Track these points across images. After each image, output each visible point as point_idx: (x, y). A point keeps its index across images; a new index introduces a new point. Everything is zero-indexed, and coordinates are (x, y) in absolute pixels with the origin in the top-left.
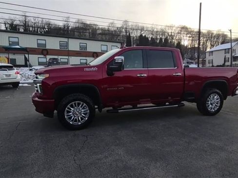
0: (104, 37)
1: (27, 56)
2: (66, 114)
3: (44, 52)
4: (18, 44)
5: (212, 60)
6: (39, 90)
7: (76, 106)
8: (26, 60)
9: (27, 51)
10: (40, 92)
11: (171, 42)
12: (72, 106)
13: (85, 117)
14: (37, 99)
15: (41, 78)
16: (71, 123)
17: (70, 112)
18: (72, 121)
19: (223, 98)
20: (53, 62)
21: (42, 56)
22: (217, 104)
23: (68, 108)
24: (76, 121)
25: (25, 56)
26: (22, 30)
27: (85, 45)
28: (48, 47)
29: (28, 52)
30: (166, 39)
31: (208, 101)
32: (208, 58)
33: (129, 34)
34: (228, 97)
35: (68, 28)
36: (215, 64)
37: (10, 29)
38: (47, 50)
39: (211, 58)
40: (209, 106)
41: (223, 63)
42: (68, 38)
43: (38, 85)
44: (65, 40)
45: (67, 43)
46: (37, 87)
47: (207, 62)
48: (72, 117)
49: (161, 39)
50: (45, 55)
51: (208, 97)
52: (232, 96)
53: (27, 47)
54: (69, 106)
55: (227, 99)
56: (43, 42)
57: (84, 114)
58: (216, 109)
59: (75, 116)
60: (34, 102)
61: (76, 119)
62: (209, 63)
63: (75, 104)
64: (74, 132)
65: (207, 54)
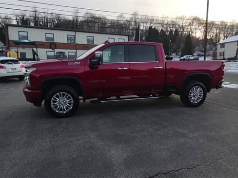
0: (113, 30)
1: (35, 49)
2: (52, 103)
3: (52, 45)
4: (27, 38)
5: (224, 52)
6: (29, 83)
7: (61, 96)
8: (35, 53)
9: (35, 45)
10: (29, 84)
11: (181, 34)
12: (57, 96)
13: (70, 107)
14: (27, 90)
15: (30, 71)
16: (57, 111)
17: (56, 102)
18: (58, 109)
19: (206, 91)
20: (60, 56)
21: (51, 50)
22: (200, 96)
23: (54, 98)
24: (61, 109)
25: (33, 50)
26: (32, 24)
27: (92, 38)
28: (55, 41)
29: (37, 46)
30: (177, 31)
31: (191, 93)
32: (219, 50)
33: (139, 26)
34: (212, 89)
35: (77, 21)
36: (226, 57)
37: (21, 24)
38: (55, 44)
39: (222, 50)
40: (191, 98)
41: (235, 55)
42: (76, 31)
43: (28, 77)
44: (73, 33)
45: (75, 36)
46: (27, 79)
47: (218, 54)
48: (57, 106)
49: (171, 31)
50: (53, 49)
51: (190, 89)
52: (216, 88)
53: (36, 41)
54: (54, 96)
55: (211, 91)
56: (51, 36)
57: (68, 104)
58: (199, 101)
59: (60, 106)
60: (25, 92)
61: (61, 108)
62: (220, 56)
63: (60, 94)
64: (59, 119)
65: (219, 47)
